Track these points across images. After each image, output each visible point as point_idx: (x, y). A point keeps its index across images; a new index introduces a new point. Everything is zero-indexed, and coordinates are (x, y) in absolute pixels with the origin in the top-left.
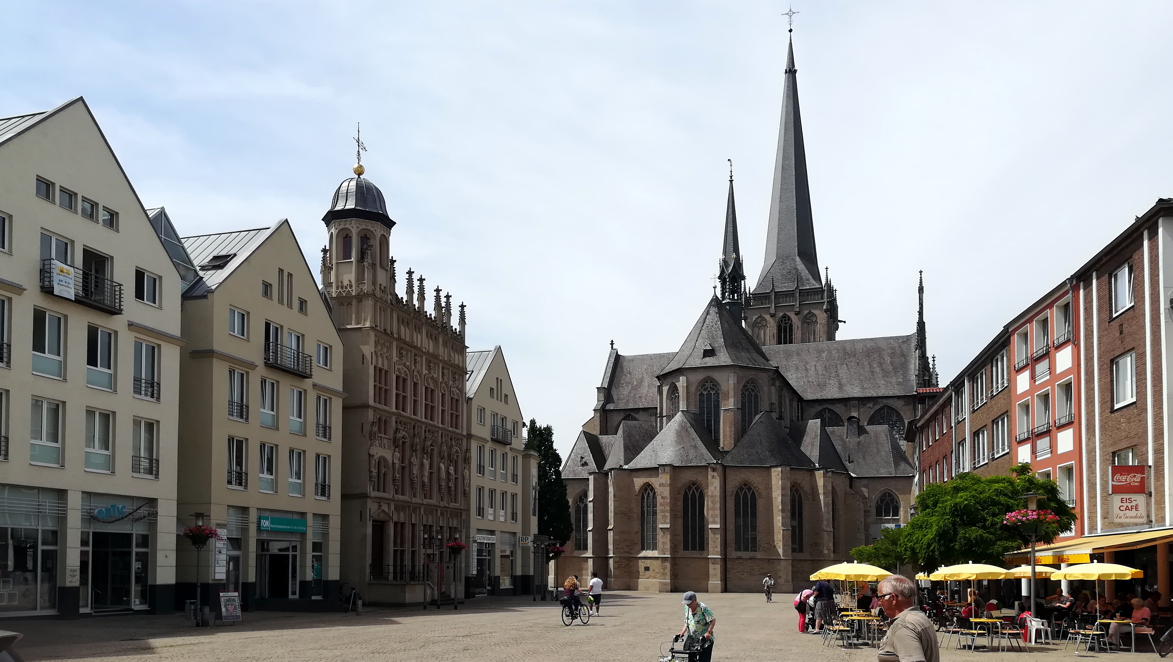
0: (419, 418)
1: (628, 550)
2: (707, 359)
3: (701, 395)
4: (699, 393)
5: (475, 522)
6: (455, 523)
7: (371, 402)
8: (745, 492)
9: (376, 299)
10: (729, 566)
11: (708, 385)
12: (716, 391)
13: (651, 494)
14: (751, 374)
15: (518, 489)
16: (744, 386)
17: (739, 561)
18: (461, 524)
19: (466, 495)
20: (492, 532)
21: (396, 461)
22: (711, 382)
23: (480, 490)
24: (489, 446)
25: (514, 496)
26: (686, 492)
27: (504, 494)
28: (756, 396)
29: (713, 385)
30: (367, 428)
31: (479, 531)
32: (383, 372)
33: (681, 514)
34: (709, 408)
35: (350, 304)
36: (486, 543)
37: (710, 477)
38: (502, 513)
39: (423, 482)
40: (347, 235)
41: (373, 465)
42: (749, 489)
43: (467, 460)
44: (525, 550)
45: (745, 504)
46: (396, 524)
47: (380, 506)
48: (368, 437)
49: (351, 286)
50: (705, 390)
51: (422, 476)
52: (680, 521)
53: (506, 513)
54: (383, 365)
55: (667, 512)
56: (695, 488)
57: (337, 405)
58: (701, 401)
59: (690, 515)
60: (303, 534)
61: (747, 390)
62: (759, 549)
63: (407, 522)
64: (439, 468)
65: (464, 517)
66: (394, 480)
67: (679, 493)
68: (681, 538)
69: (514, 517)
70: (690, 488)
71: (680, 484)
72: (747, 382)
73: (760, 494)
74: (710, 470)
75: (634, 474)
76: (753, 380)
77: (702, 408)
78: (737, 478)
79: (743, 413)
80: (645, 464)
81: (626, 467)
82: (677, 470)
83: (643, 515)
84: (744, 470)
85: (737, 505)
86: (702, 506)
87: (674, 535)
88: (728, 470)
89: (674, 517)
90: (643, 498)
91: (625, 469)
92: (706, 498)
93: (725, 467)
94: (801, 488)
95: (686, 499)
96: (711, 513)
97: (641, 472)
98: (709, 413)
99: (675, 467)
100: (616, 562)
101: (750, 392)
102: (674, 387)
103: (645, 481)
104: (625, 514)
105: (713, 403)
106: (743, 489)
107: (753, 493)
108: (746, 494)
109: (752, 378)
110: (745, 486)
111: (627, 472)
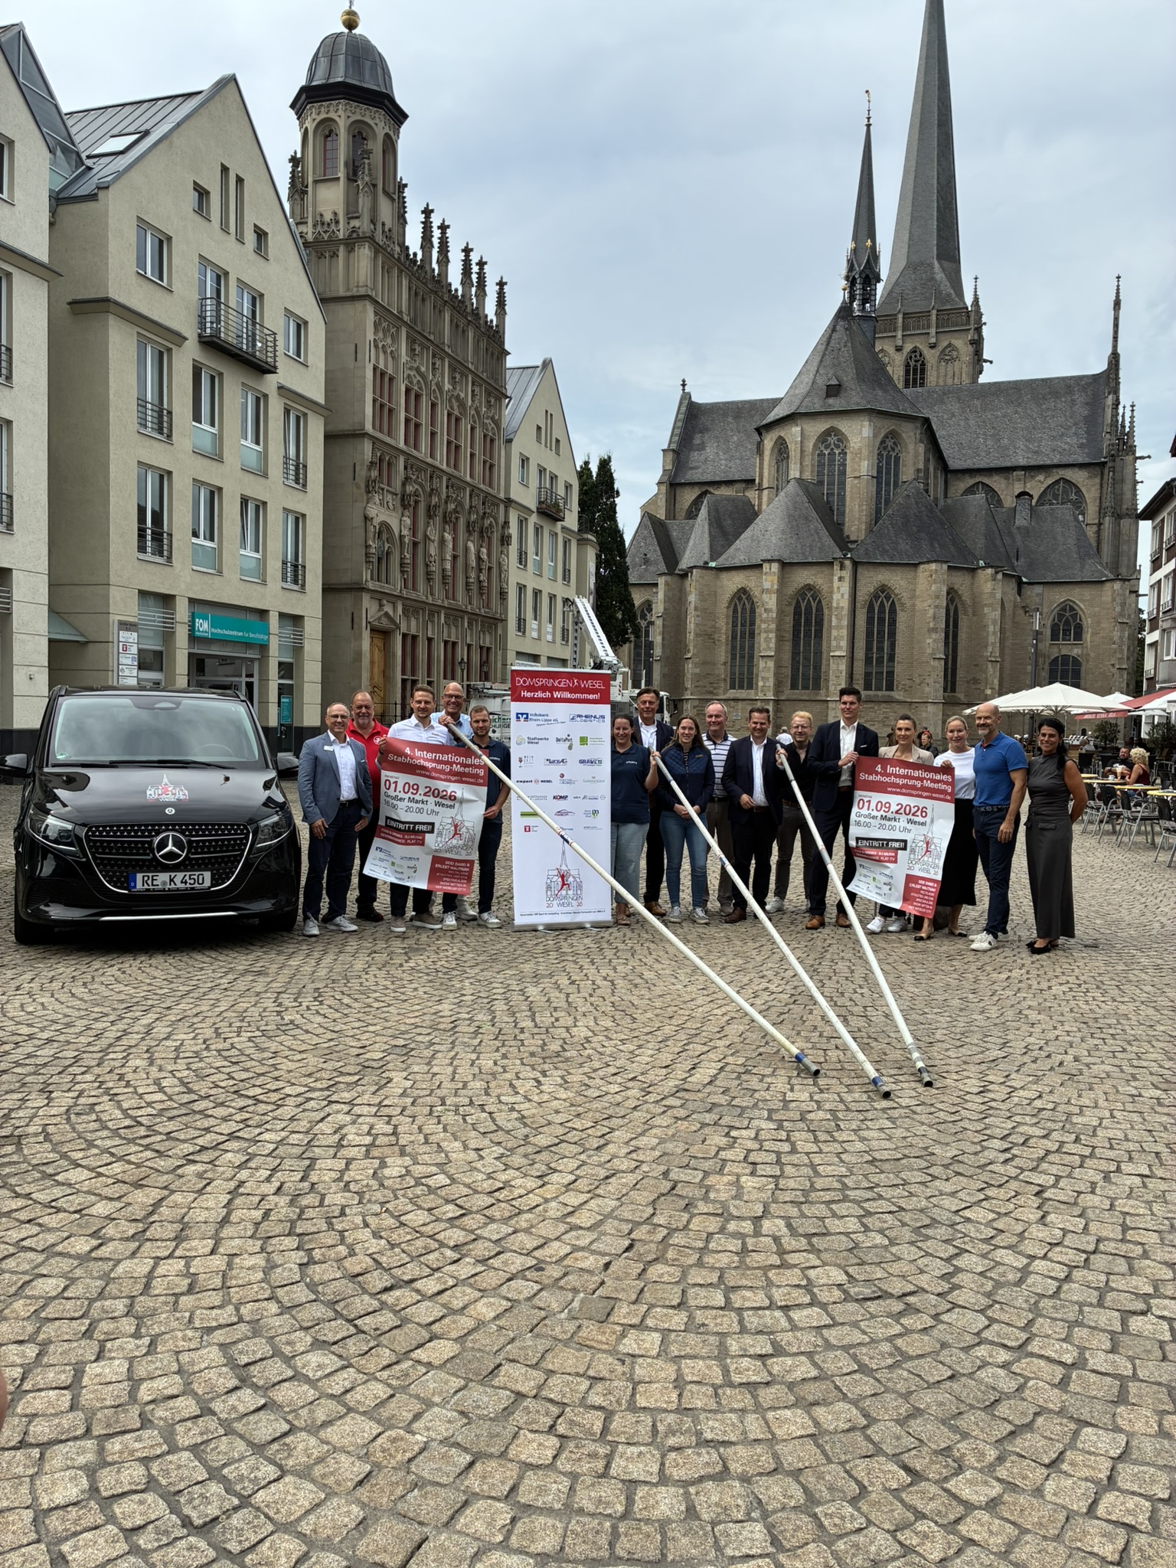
0: (437, 464)
1: (711, 689)
2: (831, 401)
3: (821, 455)
4: (817, 453)
5: (515, 642)
6: (487, 641)
7: (369, 427)
8: (882, 602)
9: (378, 249)
11: (832, 440)
12: (843, 450)
13: (748, 606)
14: (888, 425)
16: (883, 442)
18: (495, 644)
19: (503, 595)
20: (536, 657)
21: (405, 532)
22: (835, 436)
23: (522, 588)
24: (533, 519)
26: (798, 602)
27: (552, 598)
28: (897, 459)
29: (839, 440)
30: (362, 473)
31: (520, 654)
32: (387, 379)
33: (789, 636)
34: (831, 474)
35: (335, 255)
37: (836, 578)
38: (550, 628)
39: (444, 570)
40: (331, 131)
41: (371, 535)
42: (888, 597)
43: (505, 540)
45: (881, 620)
46: (405, 636)
47: (381, 605)
48: (363, 485)
49: (337, 222)
50: (826, 448)
51: (443, 560)
52: (788, 647)
53: (554, 628)
54: (386, 367)
55: (771, 631)
56: (811, 596)
57: (316, 430)
58: (821, 465)
59: (802, 637)
60: (264, 648)
61: (885, 448)
62: (897, 686)
63: (421, 635)
64: (467, 549)
65: (500, 632)
66: (402, 565)
67: (790, 604)
68: (788, 671)
69: (564, 635)
70: (804, 596)
71: (791, 590)
72: (886, 437)
73: (902, 604)
74: (836, 567)
75: (724, 576)
76: (893, 435)
77: (820, 473)
78: (871, 581)
79: (879, 484)
80: (741, 559)
81: (713, 564)
82: (788, 569)
83: (734, 637)
84: (882, 569)
85: (870, 621)
86: (820, 623)
87: (778, 667)
88: (860, 570)
89: (780, 639)
90: (735, 611)
91: (712, 568)
92: (826, 611)
93: (856, 564)
94: (960, 597)
95: (797, 613)
96: (834, 633)
97: (734, 573)
98: (831, 484)
99: (785, 566)
100: (695, 707)
101: (889, 451)
102: (782, 444)
103: (739, 587)
104: (709, 636)
105: (837, 468)
106: (879, 597)
107: (893, 604)
108: (883, 605)
109: (893, 430)
110: (883, 593)
111: (714, 572)
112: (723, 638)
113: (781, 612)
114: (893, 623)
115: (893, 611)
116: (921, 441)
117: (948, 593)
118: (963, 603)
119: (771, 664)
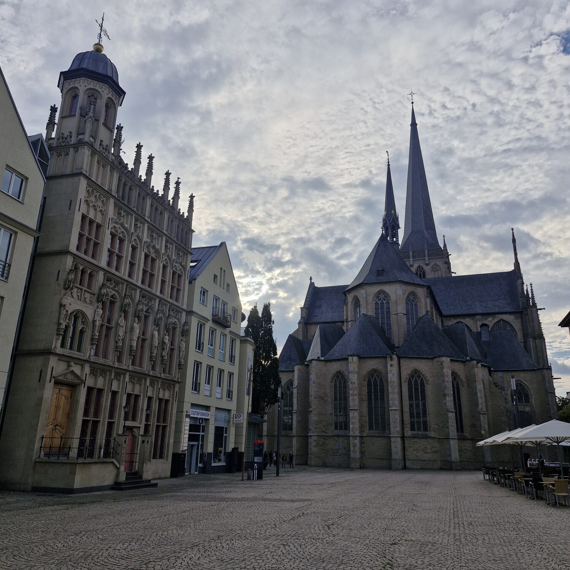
1: (324, 430)
2: (379, 277)
3: (376, 304)
4: (374, 303)
5: (190, 396)
6: (167, 395)
7: (73, 248)
8: (416, 379)
10: (406, 444)
11: (382, 296)
12: (387, 301)
13: (342, 381)
14: (410, 289)
15: (235, 369)
16: (408, 297)
17: (414, 439)
18: (173, 398)
19: (182, 367)
20: (207, 408)
22: (383, 294)
23: (198, 365)
24: (209, 325)
25: (231, 374)
26: (369, 379)
27: (221, 371)
28: (416, 305)
29: (385, 296)
30: (63, 276)
31: (193, 405)
32: (94, 224)
33: (365, 398)
34: (383, 313)
36: (200, 418)
37: (389, 365)
38: (219, 389)
40: (75, 94)
42: (419, 377)
43: (185, 333)
44: (238, 427)
45: (416, 389)
46: (90, 390)
47: (69, 366)
48: (62, 284)
49: (71, 137)
50: (379, 300)
52: (365, 404)
53: (222, 390)
54: (95, 217)
55: (355, 395)
56: (377, 375)
58: (377, 309)
59: (373, 399)
61: (409, 300)
62: (430, 429)
63: (106, 388)
64: (153, 336)
65: (177, 389)
67: (364, 380)
68: (366, 419)
69: (229, 394)
70: (372, 376)
71: (364, 372)
72: (409, 294)
73: (427, 380)
74: (389, 359)
75: (329, 364)
76: (413, 293)
77: (377, 313)
78: (408, 366)
79: (408, 319)
80: (337, 355)
81: (322, 358)
82: (362, 360)
83: (336, 400)
84: (414, 361)
85: (410, 390)
86: (382, 391)
87: (361, 416)
88: (402, 361)
89: (361, 400)
90: (335, 385)
91: (322, 360)
92: (385, 384)
93: (399, 358)
94: (459, 376)
95: (369, 385)
96: (391, 396)
97: (334, 363)
98: (383, 318)
99: (360, 358)
100: (315, 441)
101: (411, 302)
102: (356, 299)
103: (337, 370)
104: (322, 398)
105: (385, 310)
106: (414, 376)
107: (422, 380)
108: (417, 381)
109: (413, 291)
110: (416, 374)
111: (323, 363)
112: (329, 399)
113: (360, 384)
114: (423, 391)
115: (422, 384)
116: (427, 297)
117: (452, 375)
118: (461, 380)
119: (356, 414)
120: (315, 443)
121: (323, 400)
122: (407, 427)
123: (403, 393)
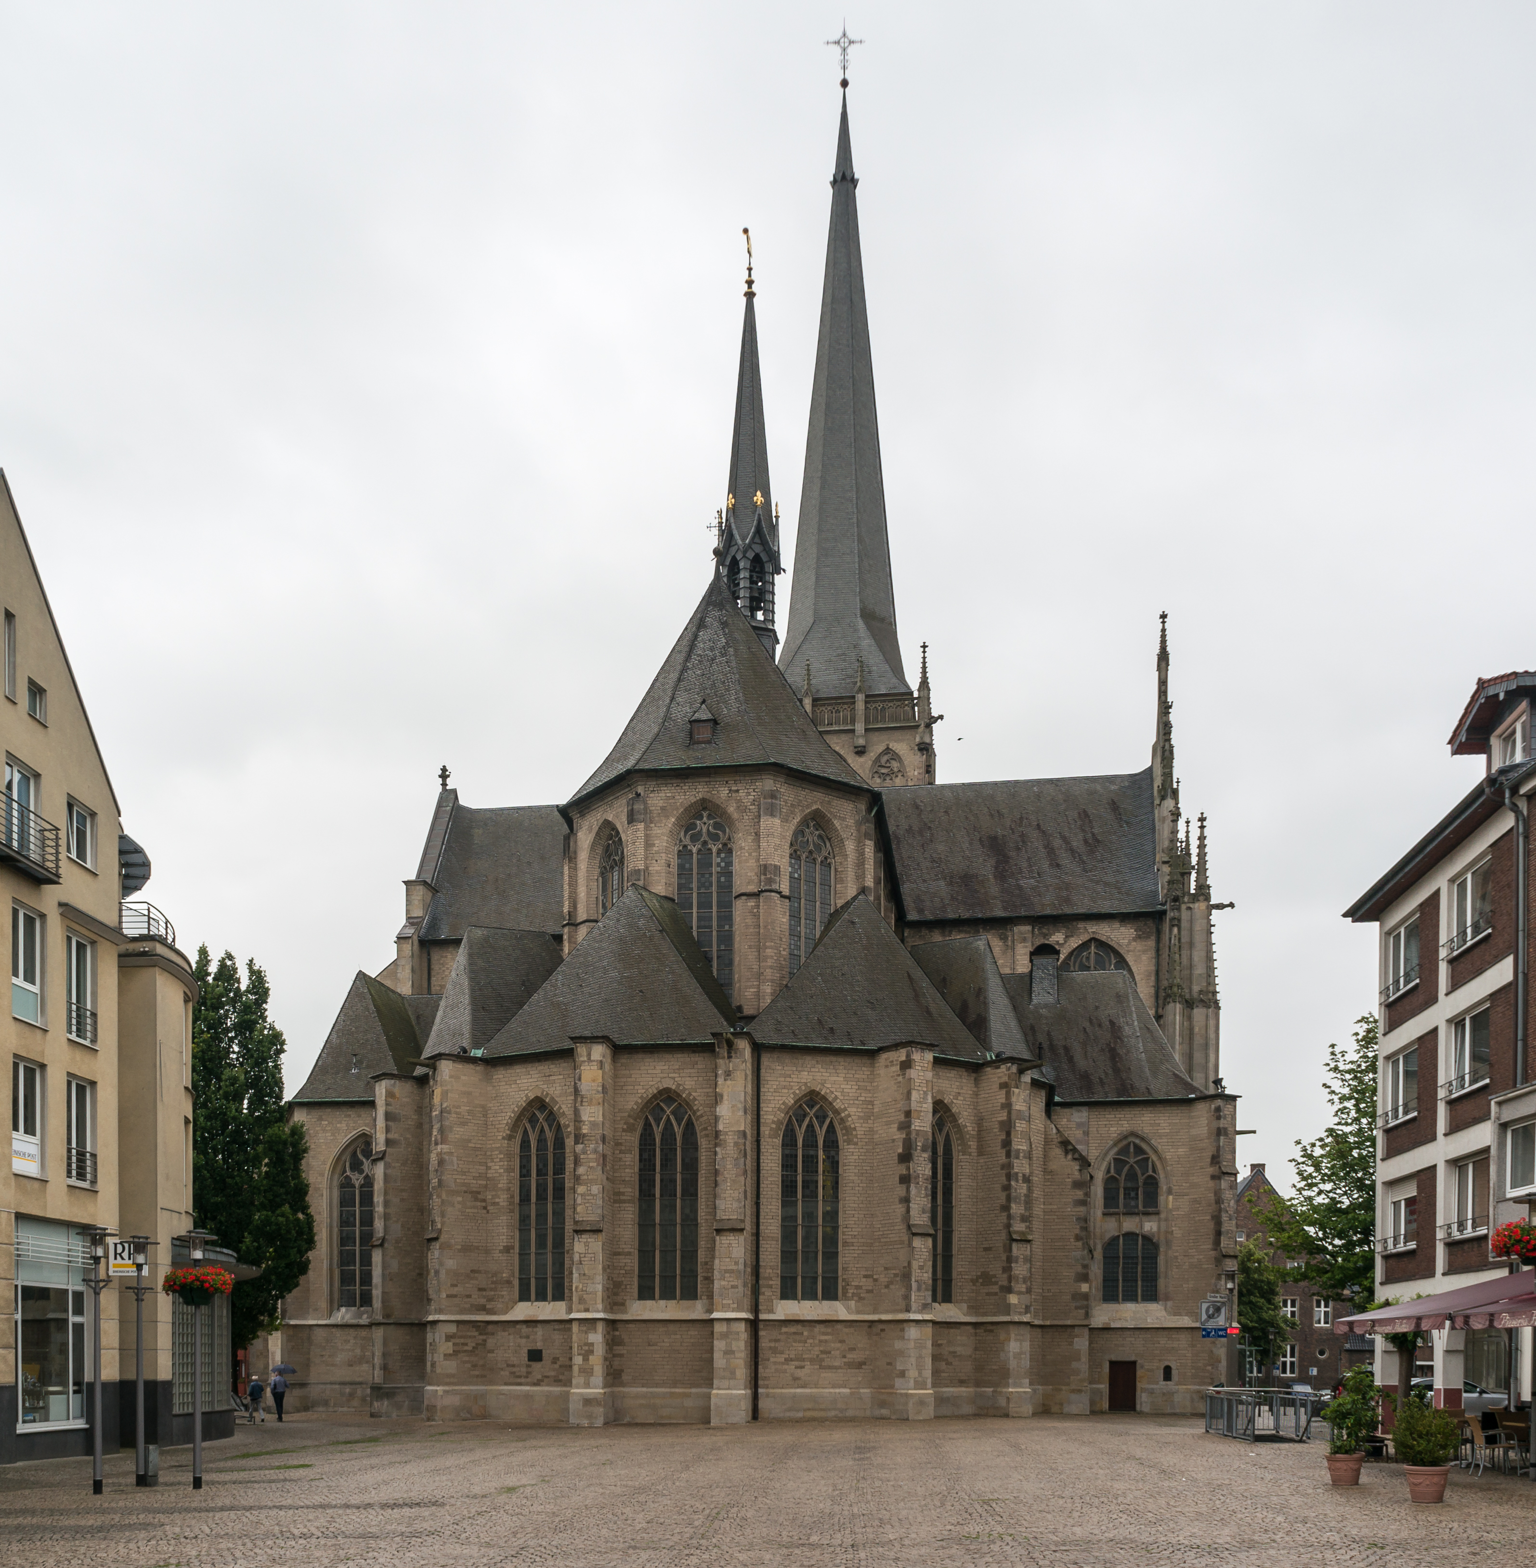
1: (483, 1301)
2: (699, 751)
3: (684, 853)
4: (676, 849)
8: (810, 1126)
10: (764, 1343)
11: (704, 826)
12: (725, 845)
13: (549, 1135)
14: (808, 801)
16: (799, 833)
17: (792, 1329)
22: (710, 817)
26: (647, 1125)
28: (826, 864)
29: (717, 826)
33: (631, 1191)
34: (705, 890)
37: (722, 1076)
42: (821, 1117)
45: (810, 1162)
50: (694, 839)
52: (630, 1214)
55: (596, 1182)
56: (673, 1113)
58: (683, 872)
59: (658, 1195)
61: (803, 845)
62: (845, 1293)
67: (630, 1129)
68: (632, 1263)
70: (658, 1113)
71: (632, 1101)
72: (805, 822)
73: (848, 1130)
74: (722, 1054)
75: (501, 1074)
76: (816, 820)
77: (684, 887)
78: (789, 1080)
79: (794, 913)
80: (533, 1039)
81: (479, 1053)
82: (624, 1059)
83: (525, 1199)
84: (809, 1060)
85: (788, 1163)
86: (691, 1166)
87: (613, 1253)
88: (766, 1059)
89: (614, 1198)
90: (525, 1145)
91: (474, 1060)
92: (702, 1142)
93: (758, 1049)
94: (954, 1118)
95: (646, 1146)
96: (721, 1183)
97: (519, 1069)
98: (705, 904)
99: (619, 1050)
100: (449, 1338)
101: (811, 852)
102: (610, 837)
103: (532, 1096)
104: (475, 1195)
105: (714, 879)
106: (805, 1116)
107: (831, 1129)
108: (814, 1131)
109: (817, 811)
110: (811, 1107)
111: (480, 1068)
112: (502, 1199)
113: (615, 1144)
115: (832, 1144)
116: (867, 836)
117: (935, 1112)
118: (959, 1128)
119: (596, 1247)
120: (447, 1348)
121: (476, 1200)
122: (771, 1287)
123: (763, 1173)
